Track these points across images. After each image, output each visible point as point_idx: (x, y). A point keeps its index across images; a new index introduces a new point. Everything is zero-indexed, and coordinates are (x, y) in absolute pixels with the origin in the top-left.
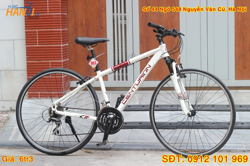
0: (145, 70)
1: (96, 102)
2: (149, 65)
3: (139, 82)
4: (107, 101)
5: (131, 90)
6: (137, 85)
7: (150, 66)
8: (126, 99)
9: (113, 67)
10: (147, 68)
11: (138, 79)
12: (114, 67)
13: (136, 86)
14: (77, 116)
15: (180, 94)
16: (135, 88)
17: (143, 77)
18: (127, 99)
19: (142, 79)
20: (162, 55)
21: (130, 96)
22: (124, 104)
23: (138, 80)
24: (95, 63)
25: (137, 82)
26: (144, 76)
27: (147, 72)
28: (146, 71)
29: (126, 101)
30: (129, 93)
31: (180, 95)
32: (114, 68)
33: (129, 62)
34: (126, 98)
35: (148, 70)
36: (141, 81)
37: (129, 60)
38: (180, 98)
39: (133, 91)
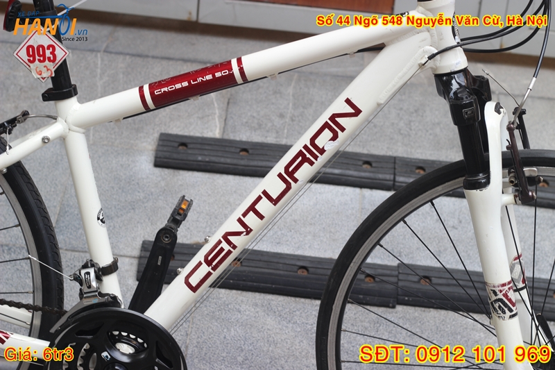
0: (326, 126)
1: (45, 273)
2: (348, 101)
3: (284, 186)
4: (105, 260)
5: (240, 221)
6: (275, 202)
7: (357, 112)
8: (209, 269)
12: (157, 92)
15: (506, 288)
16: (261, 217)
17: (312, 163)
18: (214, 269)
19: (305, 172)
20: (430, 58)
21: (229, 252)
22: (194, 289)
23: (280, 176)
24: (48, 53)
25: (273, 185)
27: (335, 138)
28: (327, 134)
29: (209, 274)
30: (225, 237)
31: (506, 295)
32: (152, 94)
33: (242, 71)
34: (209, 263)
35: (343, 129)
36: (296, 180)
37: (239, 61)
38: (506, 310)
39: (251, 230)
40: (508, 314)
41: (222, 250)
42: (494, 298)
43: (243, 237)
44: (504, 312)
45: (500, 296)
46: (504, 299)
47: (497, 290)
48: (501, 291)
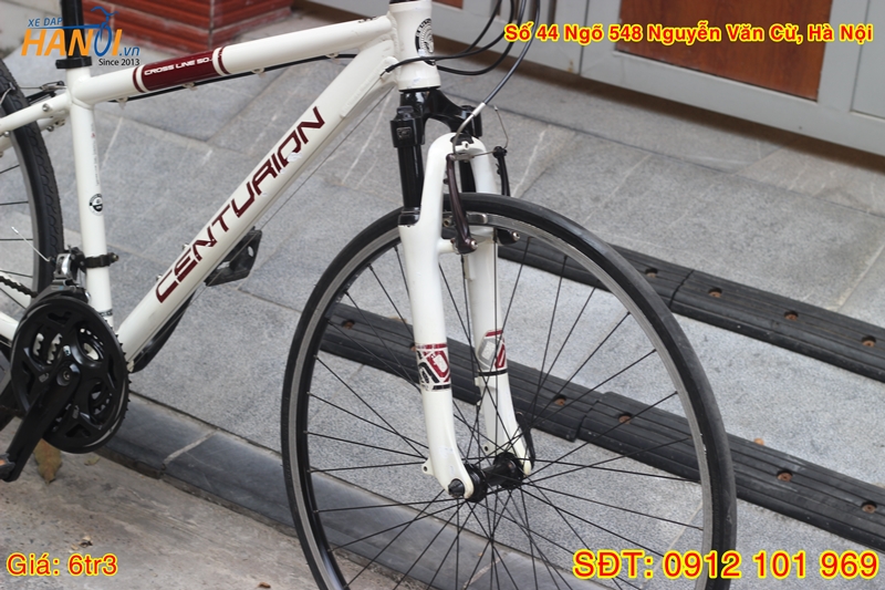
0: (293, 135)
2: (316, 110)
3: (249, 196)
5: (209, 230)
6: (239, 213)
7: (319, 117)
9: (144, 69)
11: (250, 179)
13: (230, 217)
15: (432, 351)
16: (226, 228)
17: (275, 175)
18: (180, 278)
20: (389, 69)
21: (194, 263)
22: (161, 300)
23: (248, 186)
25: (241, 196)
26: (279, 169)
27: (297, 149)
28: (293, 144)
29: (174, 285)
30: (194, 245)
31: (430, 360)
32: (143, 74)
33: (220, 59)
34: (177, 273)
35: (306, 141)
38: (430, 378)
39: (215, 242)
40: (432, 383)
41: (189, 259)
42: (419, 361)
43: (207, 247)
44: (427, 381)
45: (425, 360)
46: (428, 364)
47: (422, 351)
48: (425, 354)
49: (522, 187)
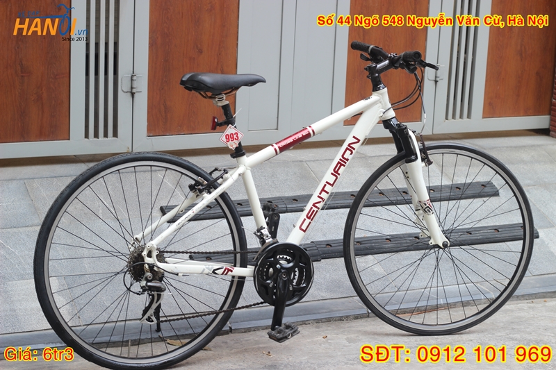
0: (347, 149)
2: (354, 137)
3: (335, 178)
5: (319, 197)
6: (332, 185)
7: (359, 141)
10: (352, 145)
11: (332, 171)
13: (328, 188)
14: (207, 271)
16: (328, 193)
17: (344, 166)
18: (312, 220)
19: (342, 170)
20: (384, 113)
22: (305, 231)
23: (332, 174)
24: (235, 136)
25: (330, 179)
26: (345, 163)
27: (352, 153)
29: (310, 223)
30: (314, 205)
32: (280, 147)
33: (313, 131)
35: (354, 149)
38: (430, 210)
39: (325, 199)
41: (314, 211)
43: (321, 202)
47: (426, 202)
49: (181, 194)
